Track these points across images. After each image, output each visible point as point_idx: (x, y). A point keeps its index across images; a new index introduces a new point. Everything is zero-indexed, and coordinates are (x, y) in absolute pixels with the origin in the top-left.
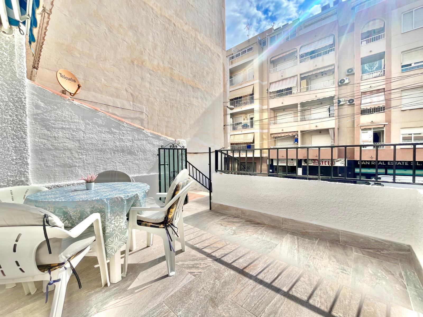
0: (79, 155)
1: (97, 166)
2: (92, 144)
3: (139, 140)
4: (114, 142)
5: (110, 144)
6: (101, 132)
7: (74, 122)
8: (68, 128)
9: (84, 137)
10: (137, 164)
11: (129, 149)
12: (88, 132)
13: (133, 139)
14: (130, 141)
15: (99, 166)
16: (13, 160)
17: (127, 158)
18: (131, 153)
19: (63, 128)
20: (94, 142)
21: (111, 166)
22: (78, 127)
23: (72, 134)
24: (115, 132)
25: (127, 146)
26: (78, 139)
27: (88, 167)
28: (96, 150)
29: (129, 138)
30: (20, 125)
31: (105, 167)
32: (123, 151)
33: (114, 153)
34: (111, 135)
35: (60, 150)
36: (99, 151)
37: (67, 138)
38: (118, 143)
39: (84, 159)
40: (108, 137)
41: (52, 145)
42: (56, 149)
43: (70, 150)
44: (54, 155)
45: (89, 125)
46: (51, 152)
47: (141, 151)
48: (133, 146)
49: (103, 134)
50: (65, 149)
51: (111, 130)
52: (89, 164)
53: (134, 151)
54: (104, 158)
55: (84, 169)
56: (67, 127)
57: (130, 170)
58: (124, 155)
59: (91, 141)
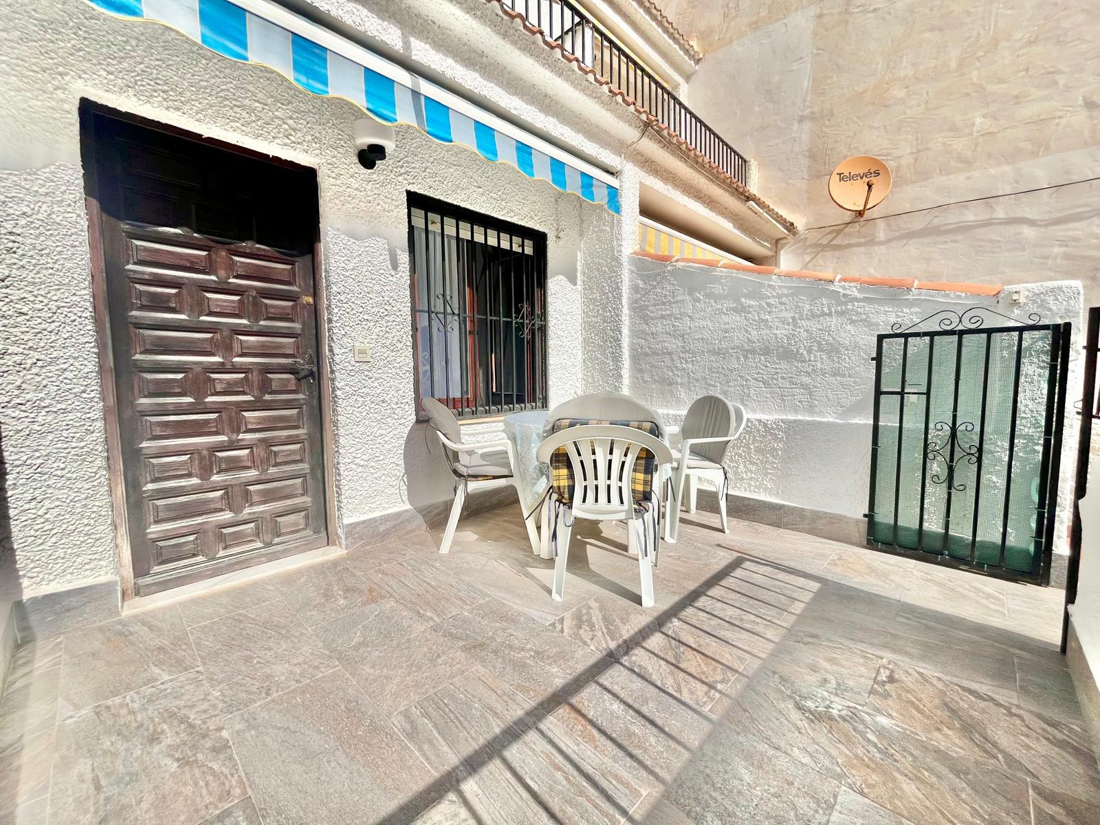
0: (681, 363)
1: (710, 385)
2: (702, 339)
3: (814, 316)
4: (747, 331)
5: (737, 336)
6: (721, 312)
7: (677, 302)
8: (669, 315)
9: (690, 328)
10: (805, 387)
11: (782, 346)
12: (697, 317)
13: (797, 316)
14: (788, 324)
15: (714, 386)
16: (610, 370)
17: (776, 368)
18: (788, 355)
19: (663, 317)
20: (706, 335)
21: (737, 388)
22: (682, 310)
23: (673, 326)
24: (750, 307)
25: (776, 338)
26: (682, 332)
27: (695, 386)
28: (709, 351)
29: (784, 314)
30: (616, 321)
31: (726, 388)
32: (766, 352)
33: (746, 357)
34: (741, 316)
35: (658, 354)
36: (713, 355)
37: (667, 333)
38: (754, 333)
39: (690, 370)
40: (735, 320)
41: (650, 348)
42: (654, 353)
43: (670, 354)
44: (651, 363)
45: (698, 300)
46: (648, 359)
47: (821, 350)
48: (794, 335)
49: (723, 316)
50: (664, 353)
51: (741, 304)
52: (697, 380)
53: (798, 351)
54: (723, 368)
55: (689, 389)
56: (668, 312)
57: (783, 400)
58: (769, 362)
59: (701, 333)
